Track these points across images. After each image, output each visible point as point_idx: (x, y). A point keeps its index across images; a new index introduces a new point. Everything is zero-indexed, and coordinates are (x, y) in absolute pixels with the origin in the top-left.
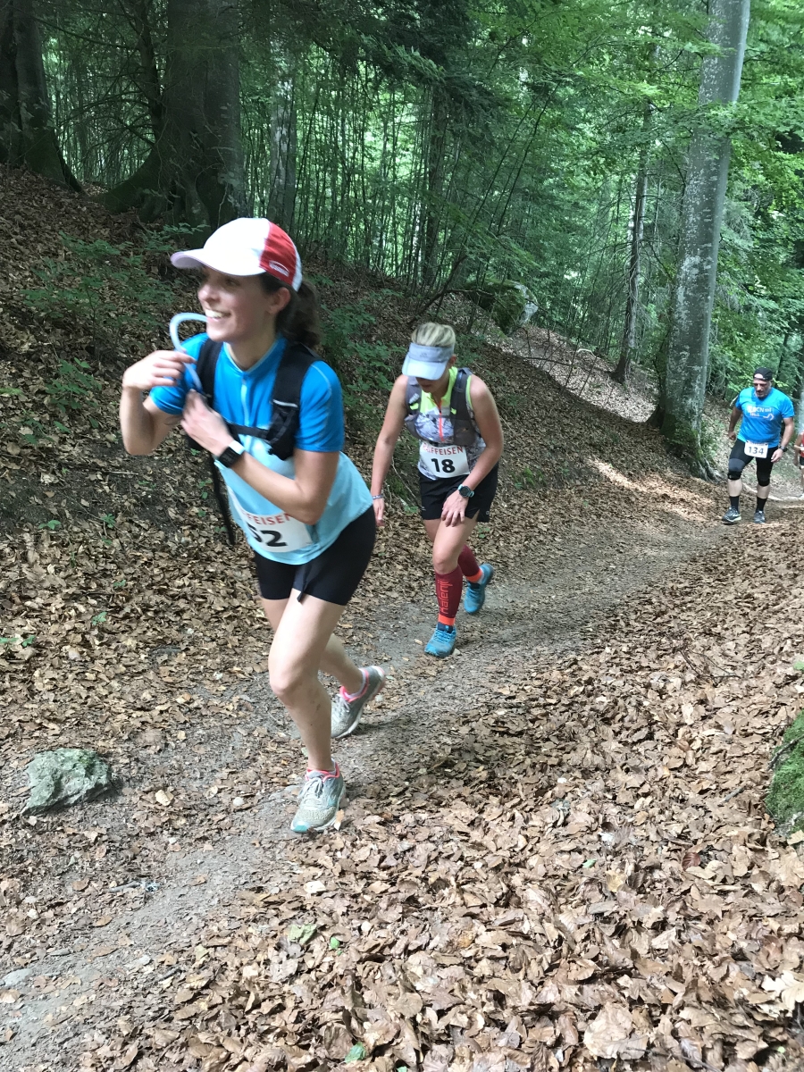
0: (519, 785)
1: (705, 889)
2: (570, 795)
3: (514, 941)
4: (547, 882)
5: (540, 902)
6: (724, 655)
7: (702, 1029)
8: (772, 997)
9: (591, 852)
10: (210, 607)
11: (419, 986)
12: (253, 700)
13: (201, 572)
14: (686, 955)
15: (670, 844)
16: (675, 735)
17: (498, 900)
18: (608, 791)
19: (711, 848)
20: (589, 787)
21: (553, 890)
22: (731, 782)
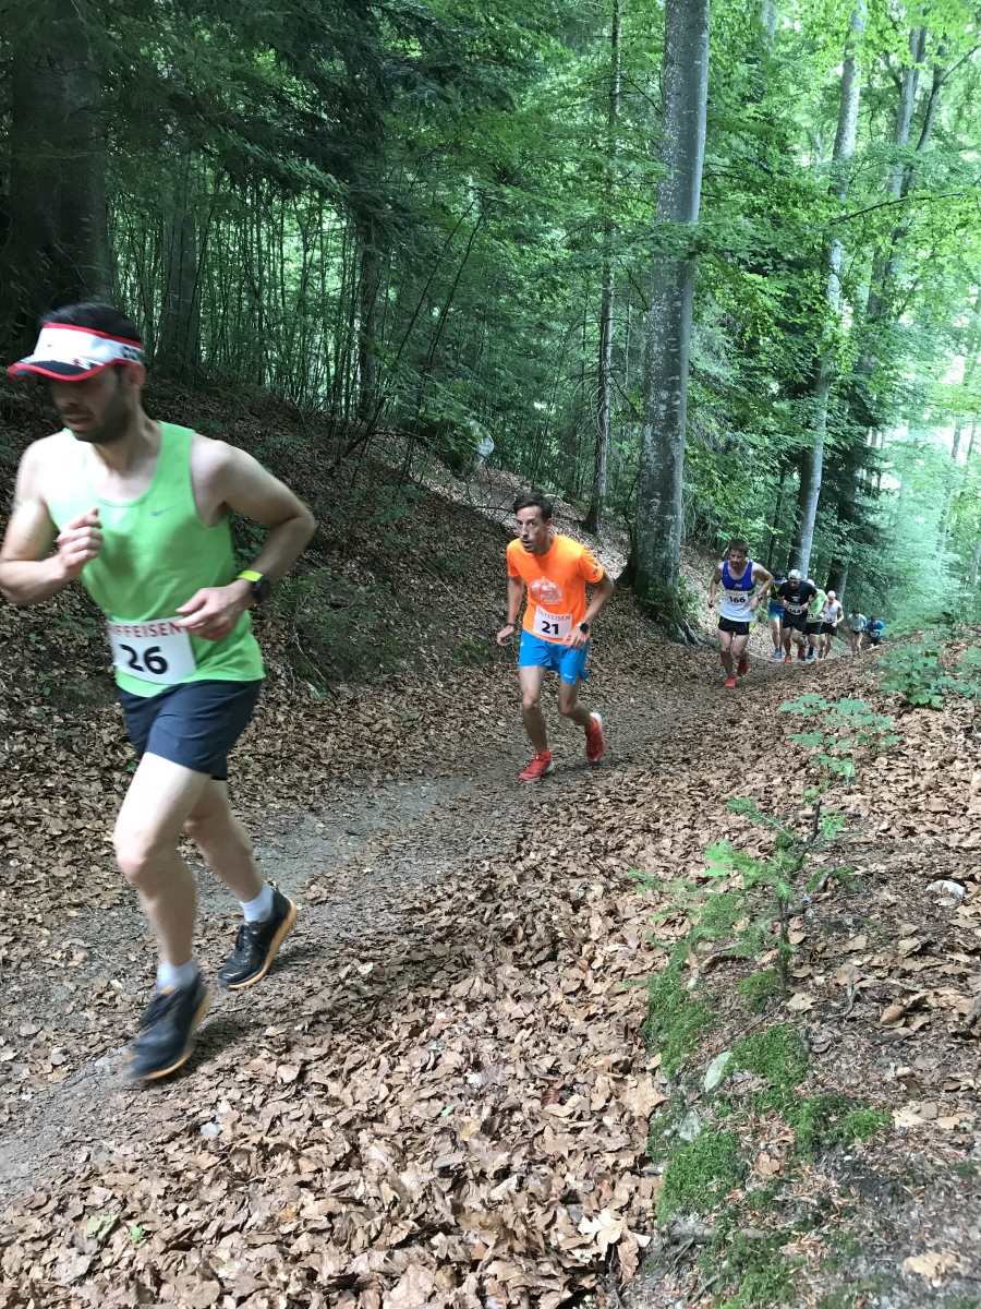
0: (395, 1026)
1: (559, 1128)
2: (447, 1033)
3: (344, 1209)
4: (399, 1137)
5: (383, 1160)
6: (659, 855)
7: (504, 1284)
8: (588, 1241)
9: (452, 1098)
10: (43, 832)
11: (222, 1273)
12: (88, 945)
13: (36, 788)
14: (517, 1204)
15: (538, 1082)
16: (580, 953)
17: (337, 1163)
18: (491, 1024)
19: (575, 1082)
20: (470, 1022)
21: (401, 1146)
22: (621, 1004)
